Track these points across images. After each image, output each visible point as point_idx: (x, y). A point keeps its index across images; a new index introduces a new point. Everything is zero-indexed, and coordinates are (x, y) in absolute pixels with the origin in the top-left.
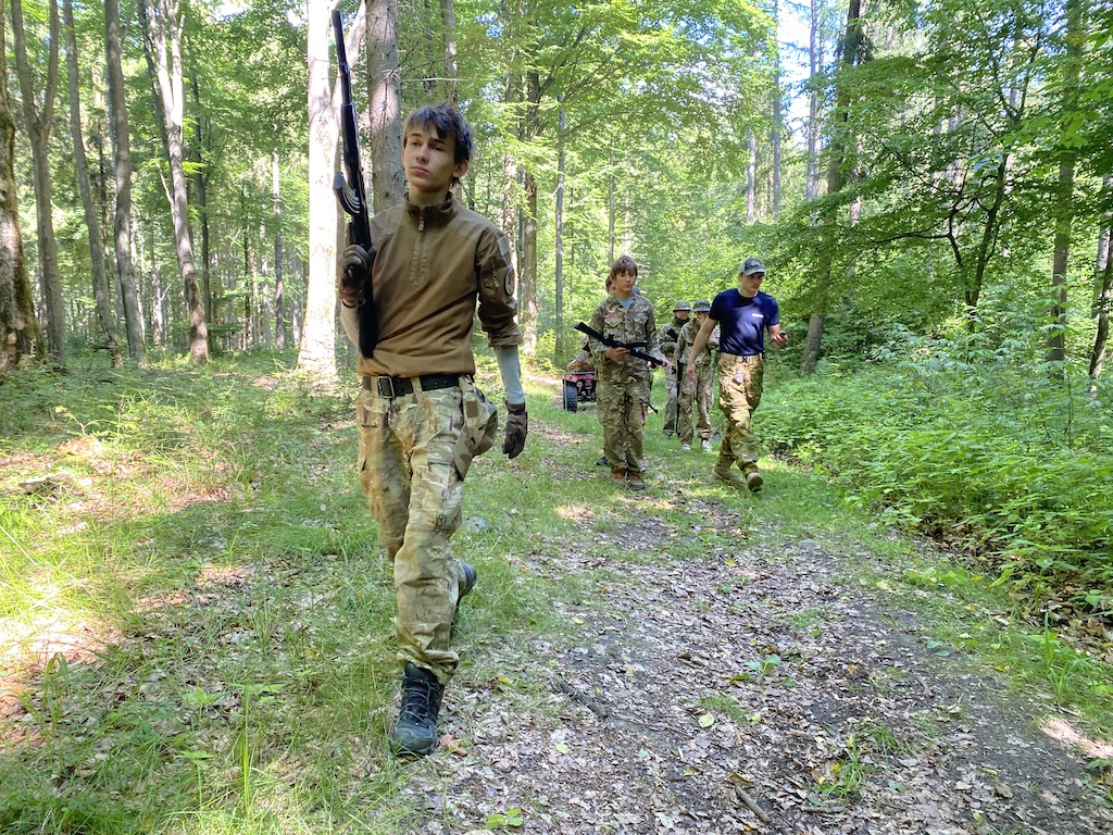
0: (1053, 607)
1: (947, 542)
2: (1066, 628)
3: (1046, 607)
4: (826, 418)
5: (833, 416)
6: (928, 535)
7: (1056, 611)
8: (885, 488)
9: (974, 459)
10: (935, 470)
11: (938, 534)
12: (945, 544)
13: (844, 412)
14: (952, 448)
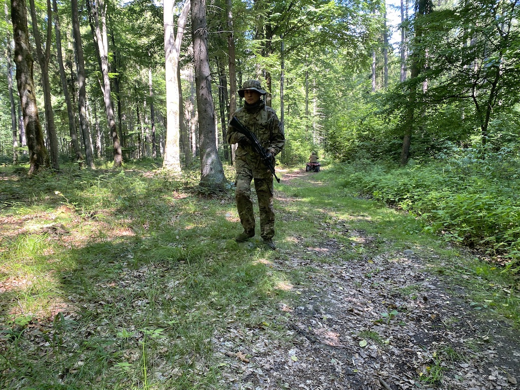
5: (417, 186)
6: (466, 245)
8: (444, 223)
10: (470, 214)
11: (471, 245)
12: (475, 250)
13: (423, 185)
14: (478, 203)
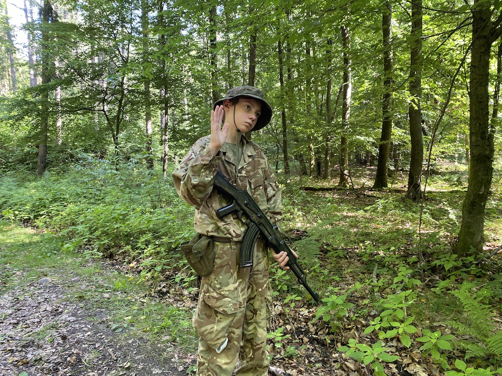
1: (116, 260)
2: (169, 295)
3: (160, 286)
4: (51, 202)
7: (164, 287)
8: (84, 239)
9: (124, 218)
10: (107, 226)
11: (111, 256)
14: (114, 215)
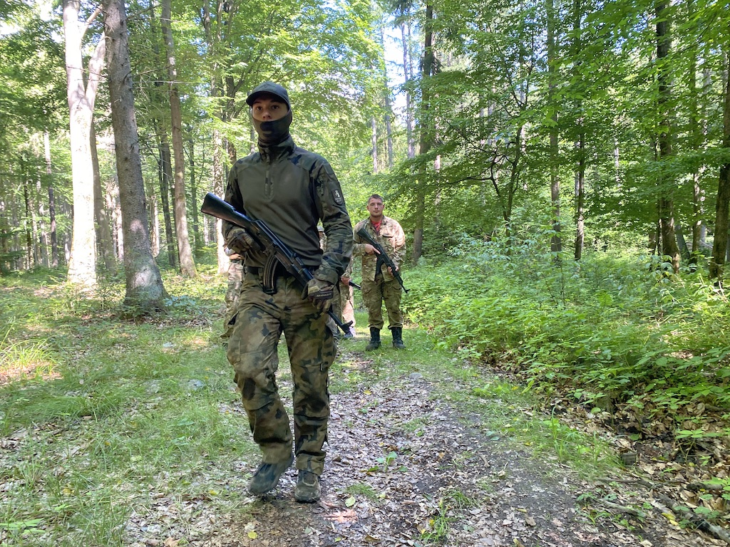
0: (557, 402)
1: (498, 366)
2: (565, 414)
3: (554, 402)
4: (425, 294)
5: (429, 292)
6: (487, 363)
7: (559, 404)
8: (460, 335)
9: (511, 314)
10: (488, 322)
11: (493, 362)
12: (497, 368)
13: (435, 289)
14: (498, 308)
